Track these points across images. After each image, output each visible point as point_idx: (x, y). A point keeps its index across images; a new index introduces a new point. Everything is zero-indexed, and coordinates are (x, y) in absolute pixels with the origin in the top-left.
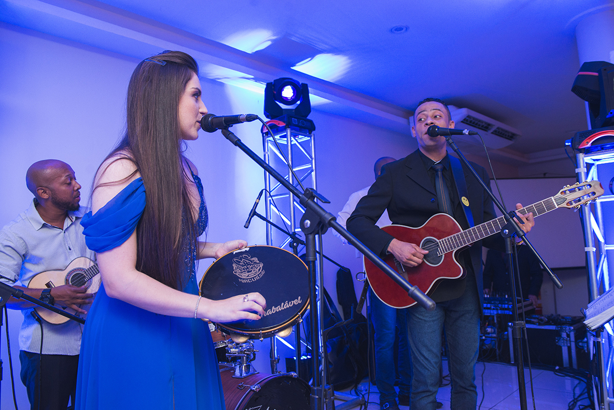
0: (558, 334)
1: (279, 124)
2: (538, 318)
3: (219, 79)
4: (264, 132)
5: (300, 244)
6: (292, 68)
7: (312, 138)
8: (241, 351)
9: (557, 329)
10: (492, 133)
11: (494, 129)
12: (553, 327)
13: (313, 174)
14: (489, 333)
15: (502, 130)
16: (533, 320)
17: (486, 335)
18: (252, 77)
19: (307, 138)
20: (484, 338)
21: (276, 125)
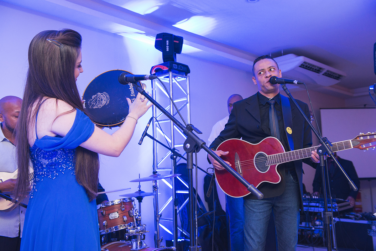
0: (369, 227)
1: (163, 68)
2: (354, 215)
3: (119, 33)
4: (152, 73)
5: (178, 157)
6: (173, 25)
7: (188, 78)
8: (137, 232)
9: (368, 223)
10: (323, 74)
11: (324, 71)
12: (365, 222)
13: (188, 105)
14: (317, 226)
15: (331, 72)
16: (350, 216)
17: (316, 227)
18: (144, 32)
19: (183, 79)
20: (313, 228)
21: (161, 69)
